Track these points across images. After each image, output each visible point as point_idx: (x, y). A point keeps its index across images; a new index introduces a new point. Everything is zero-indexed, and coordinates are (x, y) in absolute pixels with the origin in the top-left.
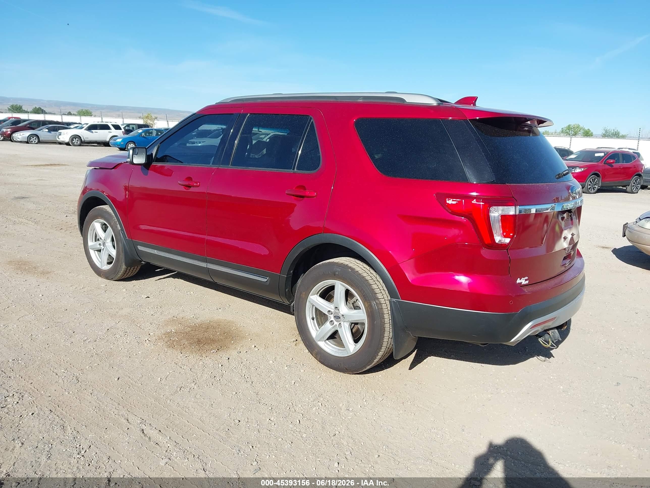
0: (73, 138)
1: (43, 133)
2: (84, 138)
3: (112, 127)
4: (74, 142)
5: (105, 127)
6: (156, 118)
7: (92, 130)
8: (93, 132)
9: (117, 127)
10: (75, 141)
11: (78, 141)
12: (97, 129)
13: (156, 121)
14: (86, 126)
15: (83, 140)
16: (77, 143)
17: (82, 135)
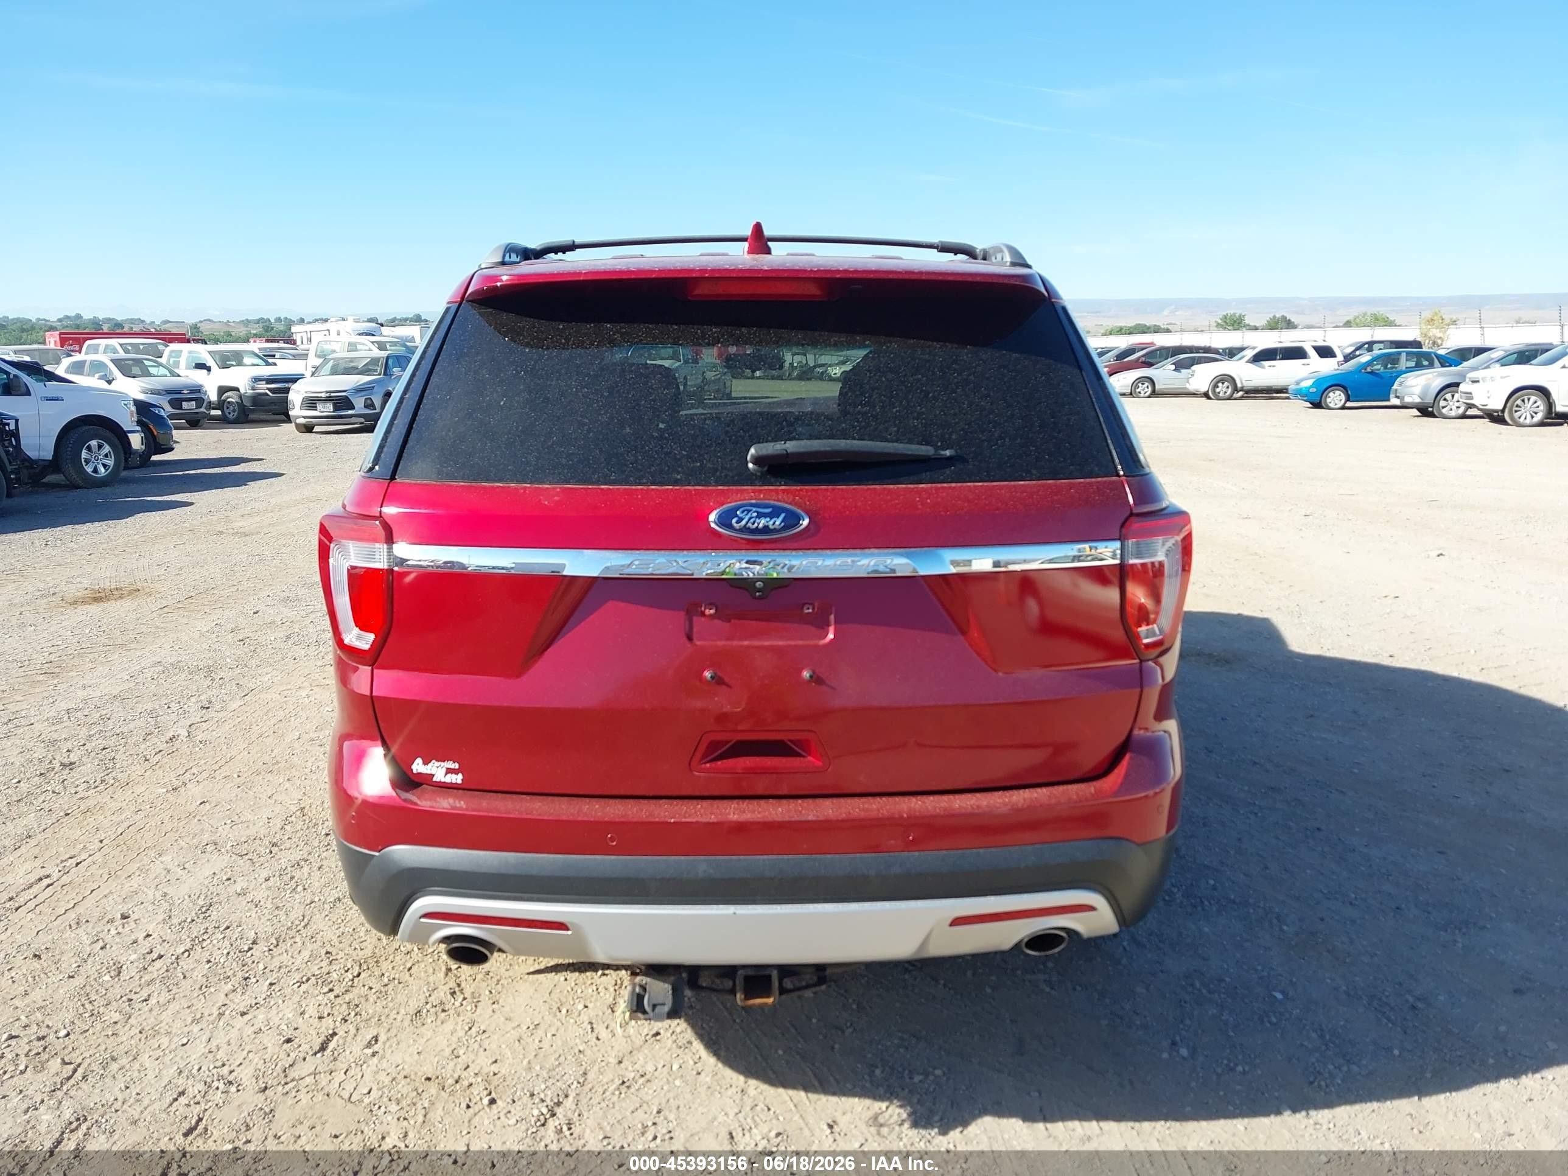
0: (1218, 382)
1: (1164, 374)
2: (1242, 383)
3: (1312, 353)
4: (1218, 390)
5: (1296, 353)
6: (1454, 322)
7: (1263, 362)
8: (1263, 367)
9: (1325, 352)
10: (1222, 388)
11: (1228, 387)
12: (1275, 359)
13: (1452, 330)
14: (1249, 354)
15: (1239, 385)
16: (1225, 392)
17: (1239, 376)
